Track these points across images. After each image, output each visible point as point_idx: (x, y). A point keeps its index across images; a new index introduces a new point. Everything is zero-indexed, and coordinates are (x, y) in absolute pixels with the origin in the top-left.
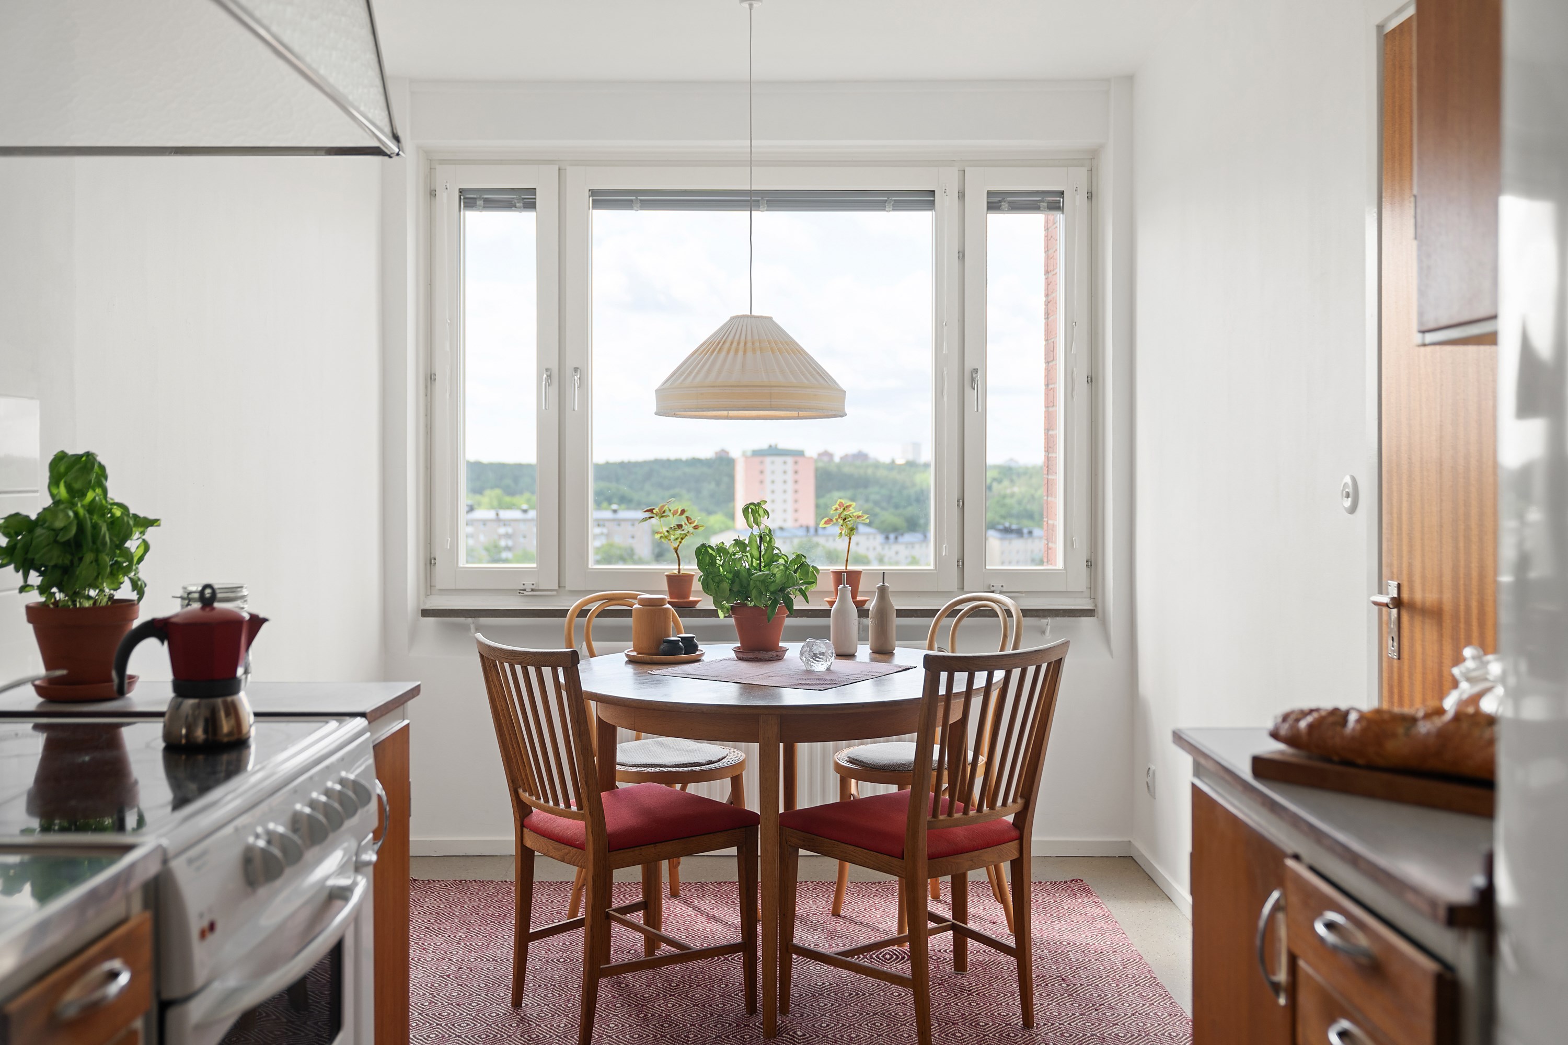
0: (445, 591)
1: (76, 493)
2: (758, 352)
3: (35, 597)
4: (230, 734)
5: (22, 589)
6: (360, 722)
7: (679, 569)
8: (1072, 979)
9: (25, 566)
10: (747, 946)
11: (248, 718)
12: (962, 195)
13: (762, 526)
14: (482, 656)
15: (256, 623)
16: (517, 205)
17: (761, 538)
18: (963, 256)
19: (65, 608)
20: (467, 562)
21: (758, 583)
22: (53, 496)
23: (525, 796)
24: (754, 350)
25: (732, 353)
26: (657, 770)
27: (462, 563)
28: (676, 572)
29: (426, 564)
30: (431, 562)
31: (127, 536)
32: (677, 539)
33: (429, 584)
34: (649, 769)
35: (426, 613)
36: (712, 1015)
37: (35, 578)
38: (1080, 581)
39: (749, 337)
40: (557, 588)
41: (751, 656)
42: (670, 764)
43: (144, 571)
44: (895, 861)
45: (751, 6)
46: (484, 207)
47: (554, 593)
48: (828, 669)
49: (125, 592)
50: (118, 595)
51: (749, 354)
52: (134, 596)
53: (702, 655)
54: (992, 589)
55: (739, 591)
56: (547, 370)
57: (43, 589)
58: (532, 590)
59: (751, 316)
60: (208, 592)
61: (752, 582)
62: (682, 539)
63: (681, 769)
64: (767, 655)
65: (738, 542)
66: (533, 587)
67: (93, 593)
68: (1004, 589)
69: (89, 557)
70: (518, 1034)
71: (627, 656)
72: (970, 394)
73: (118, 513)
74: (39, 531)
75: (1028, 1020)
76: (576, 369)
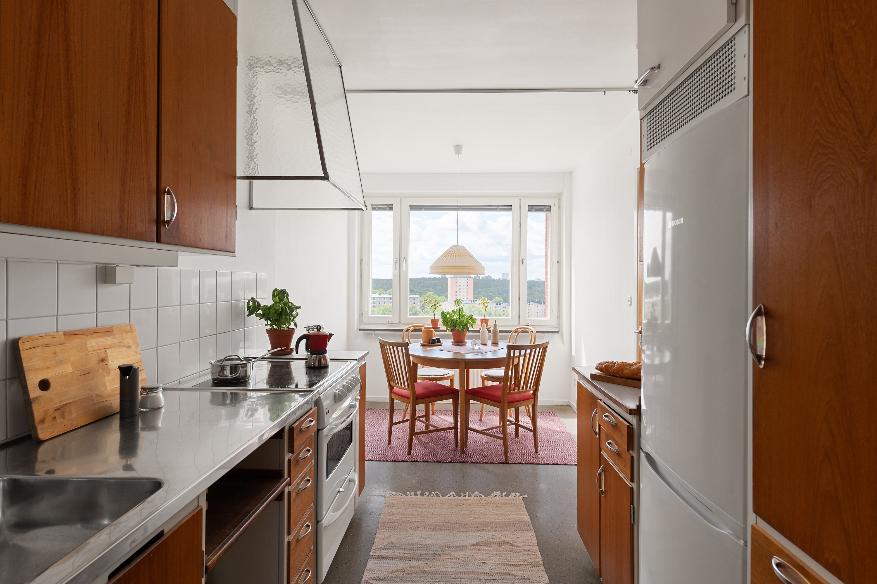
0: (365, 323)
1: (281, 300)
2: (460, 256)
3: (269, 327)
4: (324, 364)
5: (266, 325)
6: (356, 362)
7: (435, 318)
8: (550, 440)
9: (267, 319)
10: (455, 428)
11: (328, 360)
12: (520, 207)
13: (460, 306)
14: (380, 343)
15: (331, 335)
16: (388, 209)
17: (460, 310)
18: (520, 225)
19: (276, 330)
20: (372, 315)
21: (459, 323)
22: (273, 301)
23: (392, 383)
24: (458, 256)
25: (452, 257)
26: (429, 377)
27: (370, 315)
28: (434, 318)
29: (360, 315)
30: (361, 315)
31: (293, 311)
32: (434, 309)
33: (361, 321)
34: (427, 377)
35: (360, 330)
36: (445, 447)
37: (269, 322)
38: (554, 322)
39: (457, 252)
40: (398, 323)
41: (457, 344)
42: (433, 375)
43: (296, 320)
44: (498, 404)
45: (458, 156)
46: (378, 210)
47: (398, 324)
48: (479, 348)
49: (292, 326)
50: (290, 327)
51: (457, 257)
52: (295, 327)
53: (442, 344)
54: (528, 325)
55: (453, 325)
56: (396, 258)
57: (271, 325)
58: (391, 323)
59: (458, 246)
60: (319, 327)
61: (457, 323)
62: (436, 309)
63: (436, 377)
64: (461, 344)
65: (453, 311)
66: (391, 322)
67: (284, 326)
68: (532, 325)
69: (284, 317)
70: (390, 451)
71: (420, 343)
72: (522, 266)
73: (290, 305)
74: (271, 310)
75: (536, 451)
76: (404, 258)
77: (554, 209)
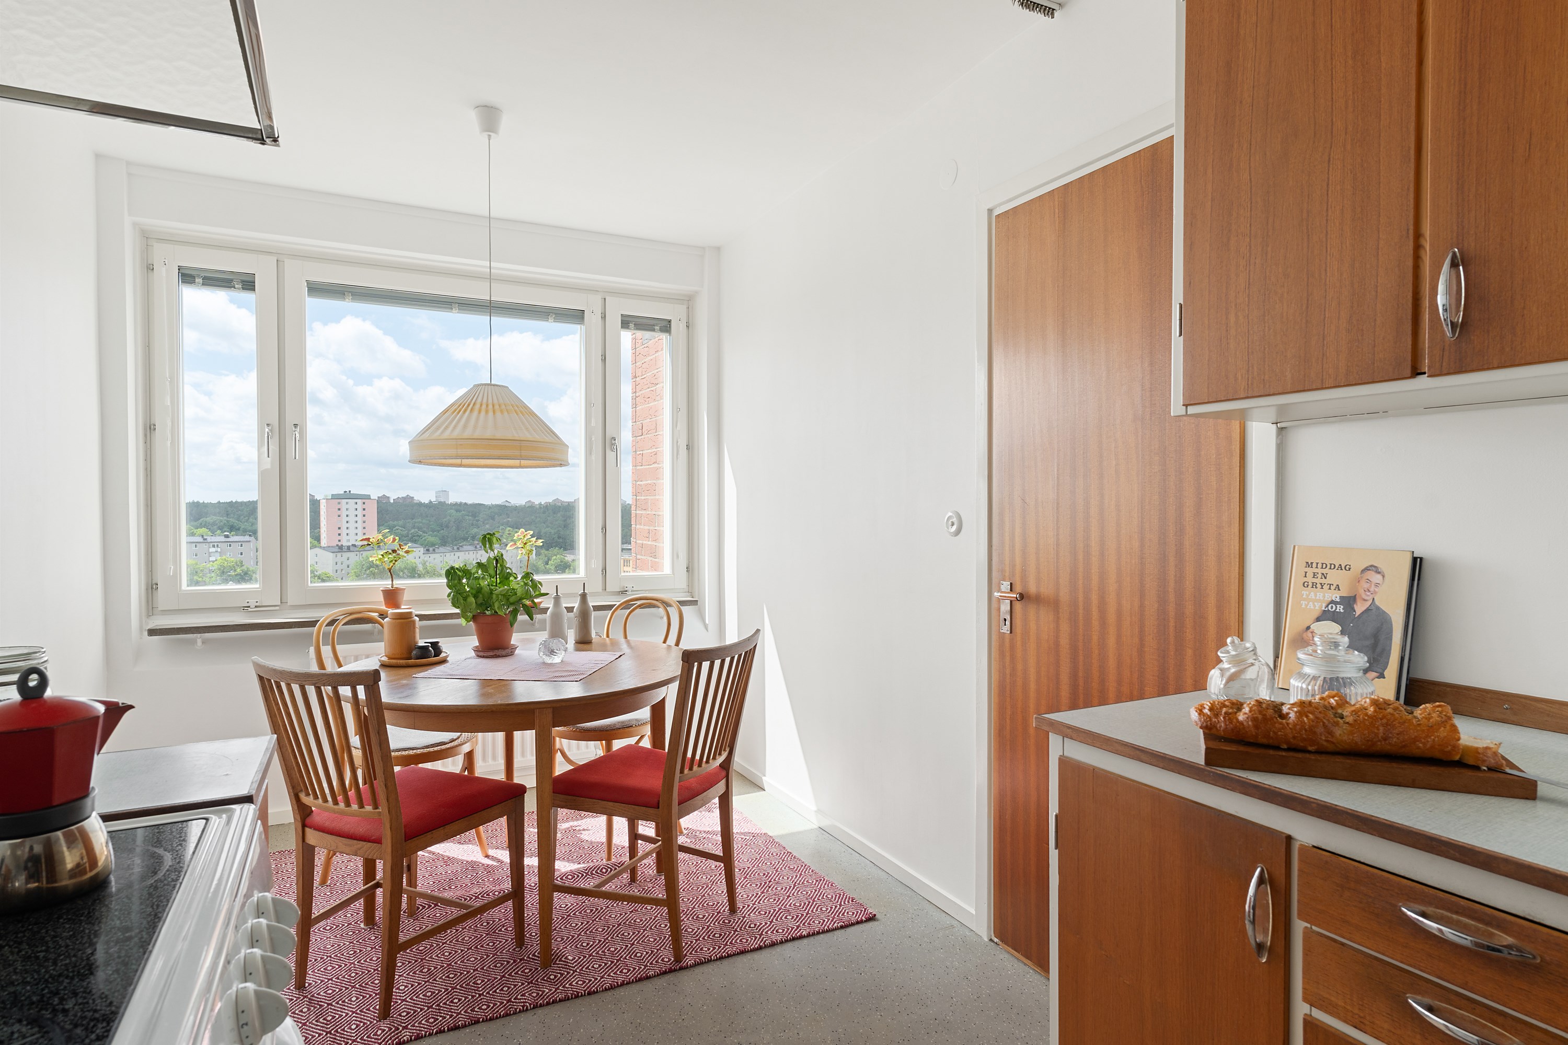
0: (166, 612)
7: (392, 584)
10: (517, 893)
12: (604, 317)
13: (496, 552)
14: (261, 678)
15: (114, 713)
16: (236, 286)
17: (497, 560)
18: (605, 358)
20: (188, 586)
21: (500, 596)
23: (307, 800)
24: (502, 412)
25: (483, 413)
26: (411, 752)
27: (184, 587)
28: (390, 586)
29: (147, 589)
30: (152, 588)
32: (391, 561)
33: (150, 606)
34: (404, 753)
35: (152, 632)
36: (488, 956)
38: (681, 582)
39: (490, 401)
40: (280, 604)
41: (491, 654)
42: (420, 746)
44: (651, 811)
45: (489, 136)
46: (203, 284)
47: (277, 608)
48: (562, 661)
51: (498, 414)
53: (447, 657)
54: (626, 589)
55: (481, 604)
56: (268, 425)
58: (256, 607)
59: (491, 385)
60: (33, 674)
61: (494, 596)
62: (396, 561)
63: (431, 749)
64: (504, 653)
65: (480, 565)
66: (257, 604)
68: (634, 589)
71: (380, 661)
72: (610, 455)
75: (733, 909)
76: (296, 425)
77: (678, 327)
